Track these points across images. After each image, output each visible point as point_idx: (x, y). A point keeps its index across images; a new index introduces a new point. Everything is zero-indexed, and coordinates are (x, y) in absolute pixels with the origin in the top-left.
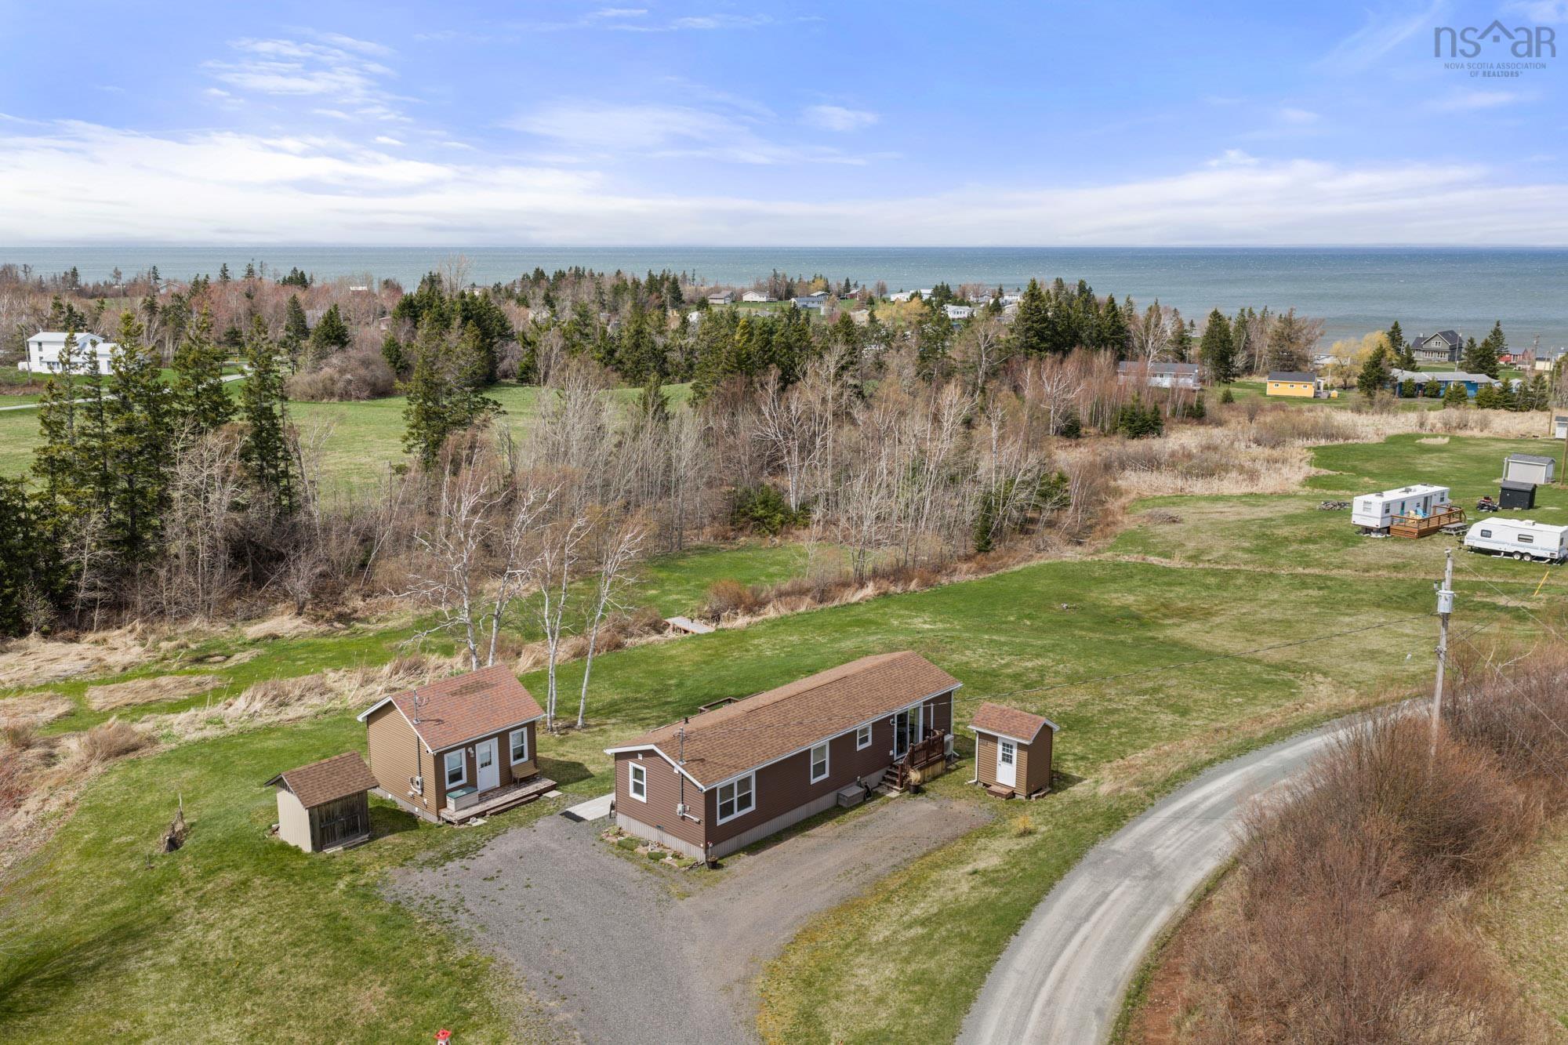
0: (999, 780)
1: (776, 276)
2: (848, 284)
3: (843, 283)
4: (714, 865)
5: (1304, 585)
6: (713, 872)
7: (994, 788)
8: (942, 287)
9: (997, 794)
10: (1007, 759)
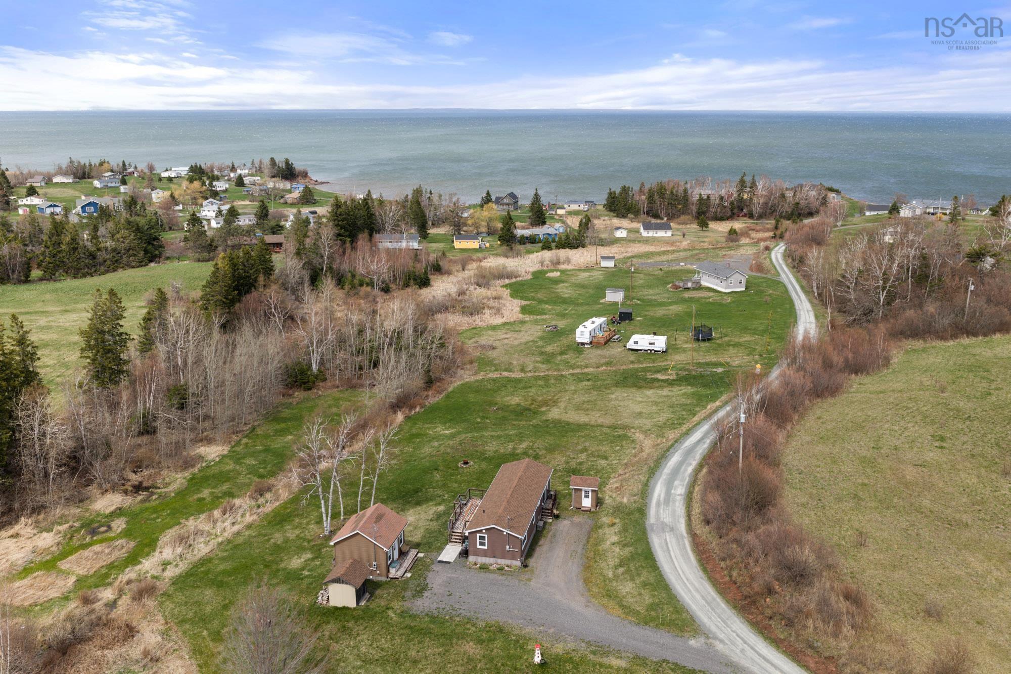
0: (583, 505)
1: (72, 162)
2: (124, 164)
3: (121, 165)
4: (526, 566)
5: (580, 380)
6: (527, 569)
7: (582, 509)
8: (196, 166)
9: (585, 511)
10: (587, 496)
